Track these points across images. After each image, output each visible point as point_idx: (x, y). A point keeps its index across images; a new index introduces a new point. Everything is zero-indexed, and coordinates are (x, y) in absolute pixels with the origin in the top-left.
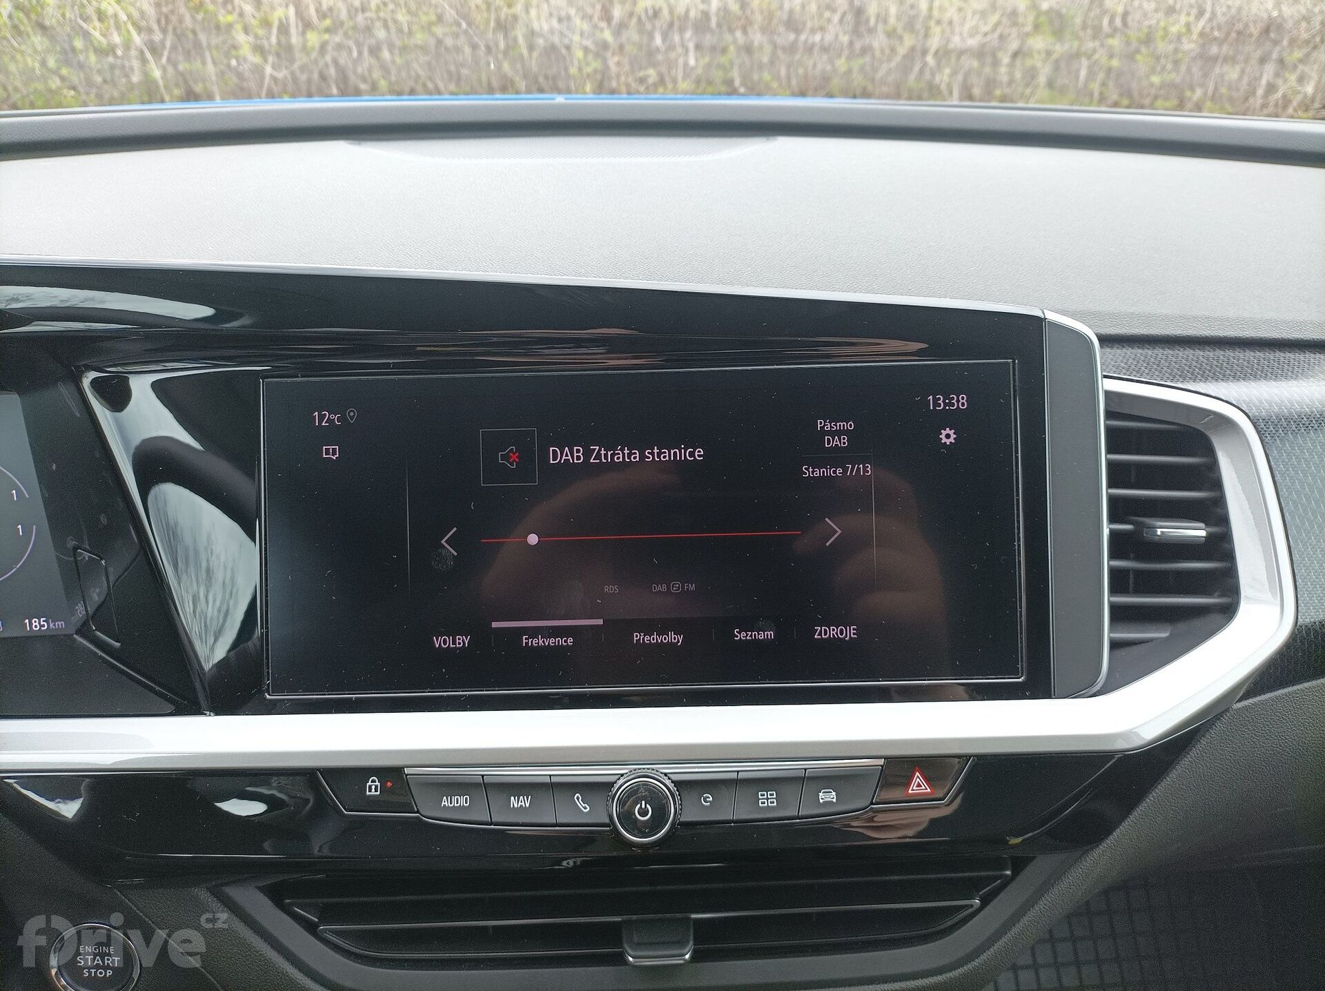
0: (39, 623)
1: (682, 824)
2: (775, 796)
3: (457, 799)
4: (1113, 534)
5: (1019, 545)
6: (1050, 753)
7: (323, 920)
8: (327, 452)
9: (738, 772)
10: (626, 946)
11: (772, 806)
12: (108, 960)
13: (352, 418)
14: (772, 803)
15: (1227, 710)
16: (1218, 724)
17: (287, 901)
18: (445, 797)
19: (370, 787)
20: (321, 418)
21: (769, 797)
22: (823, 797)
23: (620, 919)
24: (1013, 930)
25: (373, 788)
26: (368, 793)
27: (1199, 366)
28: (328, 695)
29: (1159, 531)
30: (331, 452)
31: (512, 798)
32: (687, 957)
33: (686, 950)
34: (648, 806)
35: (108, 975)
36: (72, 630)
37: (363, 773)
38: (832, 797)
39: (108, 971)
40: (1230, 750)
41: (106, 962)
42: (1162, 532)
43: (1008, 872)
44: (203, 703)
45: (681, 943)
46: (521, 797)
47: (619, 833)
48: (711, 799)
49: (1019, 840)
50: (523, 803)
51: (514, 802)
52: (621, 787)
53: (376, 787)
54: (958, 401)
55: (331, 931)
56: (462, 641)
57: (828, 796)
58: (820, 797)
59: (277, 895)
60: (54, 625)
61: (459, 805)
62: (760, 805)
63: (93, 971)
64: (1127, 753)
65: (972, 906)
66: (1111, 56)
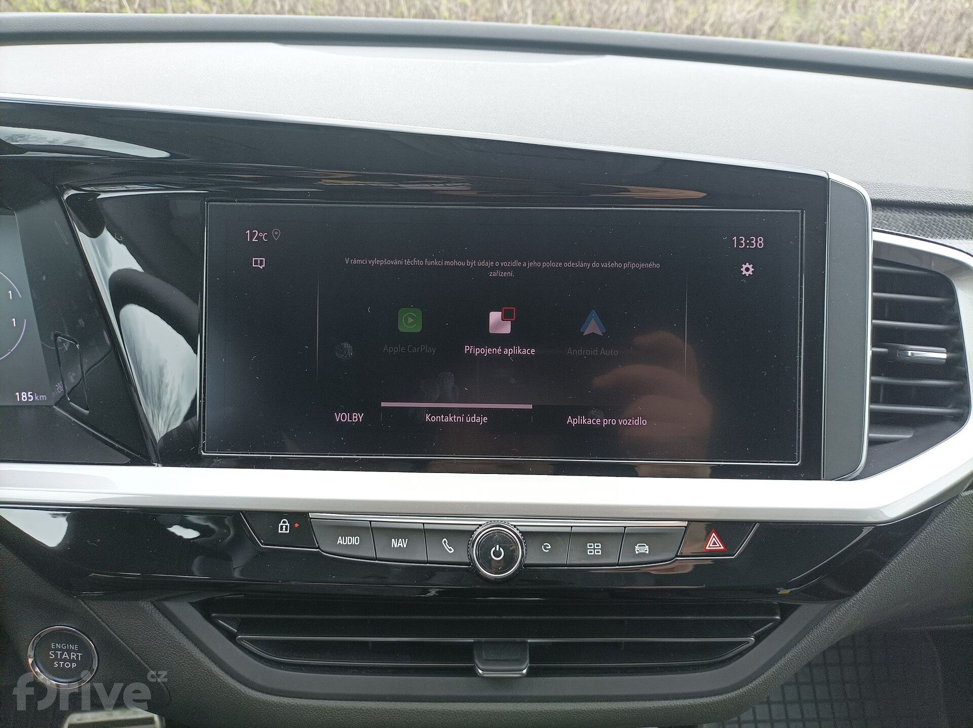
0: (27, 396)
1: (526, 566)
2: (600, 547)
3: (350, 539)
4: (874, 355)
5: (800, 358)
6: (820, 523)
7: (241, 630)
8: (256, 263)
9: (572, 527)
10: (477, 661)
11: (597, 555)
12: (74, 655)
13: (276, 236)
14: (598, 552)
15: (957, 497)
16: (949, 507)
17: (213, 615)
18: (340, 537)
19: (282, 526)
20: (252, 235)
21: (596, 547)
22: (638, 549)
23: (473, 641)
24: (780, 663)
25: (284, 527)
26: (280, 532)
27: (944, 226)
28: (251, 454)
29: (910, 353)
30: (259, 263)
31: (393, 540)
32: (524, 671)
33: (524, 667)
34: (501, 549)
35: (73, 666)
36: (52, 403)
37: (278, 515)
38: (645, 549)
39: (73, 664)
40: (957, 529)
41: (72, 656)
42: (912, 353)
43: (778, 617)
44: (153, 457)
45: (520, 661)
46: (400, 540)
47: (478, 570)
48: (550, 547)
49: (787, 591)
50: (401, 544)
51: (395, 543)
52: (480, 534)
53: (287, 526)
54: (757, 242)
55: (247, 640)
56: (358, 417)
57: (642, 549)
58: (636, 550)
59: (206, 609)
60: (39, 398)
61: (351, 543)
62: (589, 553)
63: (62, 663)
64: (879, 525)
65: (748, 642)
66: (843, 33)
